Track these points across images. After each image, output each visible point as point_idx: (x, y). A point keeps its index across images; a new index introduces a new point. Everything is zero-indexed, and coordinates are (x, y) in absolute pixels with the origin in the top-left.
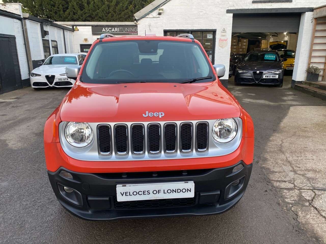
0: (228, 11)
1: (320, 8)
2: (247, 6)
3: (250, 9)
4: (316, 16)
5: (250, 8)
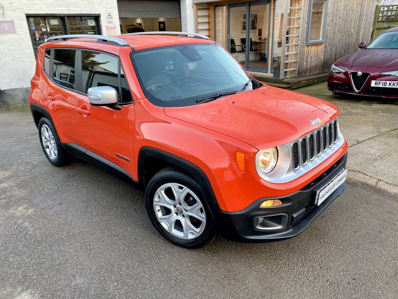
4: (196, 2)
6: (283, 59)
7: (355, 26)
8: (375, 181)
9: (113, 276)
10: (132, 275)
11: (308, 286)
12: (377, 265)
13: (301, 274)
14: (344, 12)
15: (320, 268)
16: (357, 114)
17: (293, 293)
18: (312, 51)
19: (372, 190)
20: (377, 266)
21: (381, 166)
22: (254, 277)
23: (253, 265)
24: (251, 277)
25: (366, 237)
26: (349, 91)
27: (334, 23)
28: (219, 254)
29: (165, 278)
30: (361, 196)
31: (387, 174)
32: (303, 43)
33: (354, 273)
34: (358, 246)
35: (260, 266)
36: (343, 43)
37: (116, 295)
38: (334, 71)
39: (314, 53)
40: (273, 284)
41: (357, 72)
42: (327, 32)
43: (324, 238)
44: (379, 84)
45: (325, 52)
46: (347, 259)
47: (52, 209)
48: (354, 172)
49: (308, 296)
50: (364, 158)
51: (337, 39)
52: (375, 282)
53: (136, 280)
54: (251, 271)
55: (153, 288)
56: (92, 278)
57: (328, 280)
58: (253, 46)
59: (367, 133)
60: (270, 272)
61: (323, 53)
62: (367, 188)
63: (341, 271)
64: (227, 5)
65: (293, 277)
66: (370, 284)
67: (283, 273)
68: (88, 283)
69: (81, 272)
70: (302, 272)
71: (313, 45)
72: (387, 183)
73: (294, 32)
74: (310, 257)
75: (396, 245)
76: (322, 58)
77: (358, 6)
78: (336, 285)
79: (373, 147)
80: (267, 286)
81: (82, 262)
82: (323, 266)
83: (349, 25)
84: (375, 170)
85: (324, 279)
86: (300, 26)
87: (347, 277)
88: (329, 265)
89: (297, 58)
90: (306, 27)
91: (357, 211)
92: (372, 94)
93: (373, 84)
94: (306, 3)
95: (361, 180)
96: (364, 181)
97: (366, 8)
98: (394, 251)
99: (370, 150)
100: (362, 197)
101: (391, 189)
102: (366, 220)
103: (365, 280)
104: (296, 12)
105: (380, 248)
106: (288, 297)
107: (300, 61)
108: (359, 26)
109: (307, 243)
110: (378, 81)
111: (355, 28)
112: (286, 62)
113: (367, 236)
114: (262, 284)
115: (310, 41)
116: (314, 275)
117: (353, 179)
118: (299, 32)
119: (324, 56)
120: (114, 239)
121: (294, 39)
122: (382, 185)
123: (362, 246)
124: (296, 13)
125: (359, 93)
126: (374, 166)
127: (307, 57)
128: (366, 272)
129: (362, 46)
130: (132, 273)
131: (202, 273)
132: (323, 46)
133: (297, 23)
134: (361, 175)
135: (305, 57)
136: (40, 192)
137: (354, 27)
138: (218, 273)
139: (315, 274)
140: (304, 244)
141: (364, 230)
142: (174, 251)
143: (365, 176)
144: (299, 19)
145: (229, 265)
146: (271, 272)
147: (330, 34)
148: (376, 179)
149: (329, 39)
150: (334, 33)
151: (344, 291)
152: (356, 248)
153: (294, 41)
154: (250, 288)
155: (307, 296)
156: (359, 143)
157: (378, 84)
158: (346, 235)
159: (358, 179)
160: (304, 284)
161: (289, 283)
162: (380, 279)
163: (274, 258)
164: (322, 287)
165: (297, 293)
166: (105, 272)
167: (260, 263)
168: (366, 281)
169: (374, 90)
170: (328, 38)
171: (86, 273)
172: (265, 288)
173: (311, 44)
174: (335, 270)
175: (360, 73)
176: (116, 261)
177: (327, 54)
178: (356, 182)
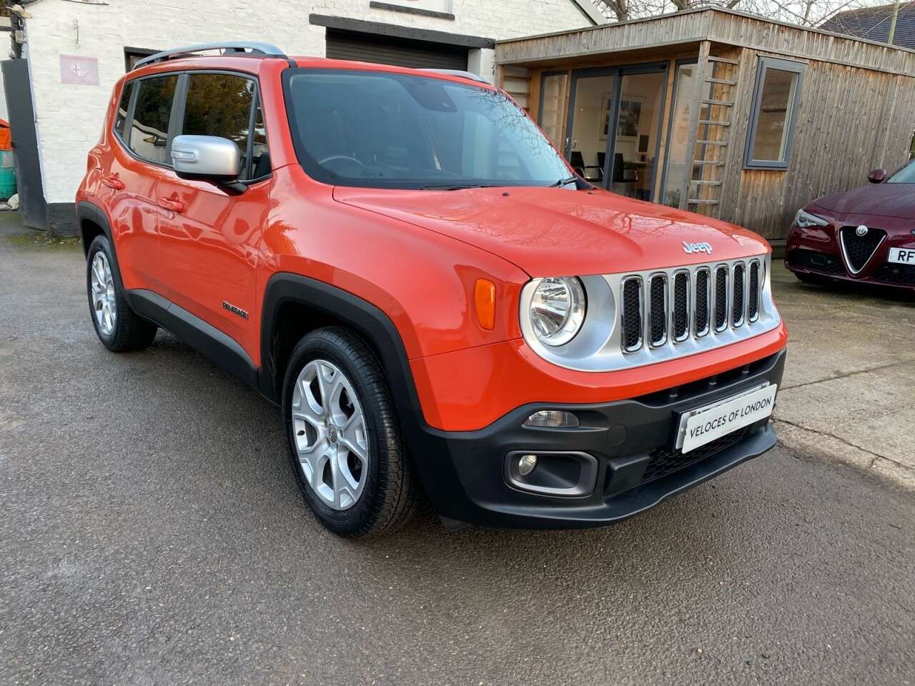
0: (315, 19)
1: (512, 42)
2: (358, 12)
3: (367, 22)
4: (502, 61)
5: (365, 20)
6: (685, 193)
7: (866, 141)
8: (868, 458)
9: (151, 571)
10: (196, 574)
11: (636, 655)
12: (835, 632)
13: (624, 628)
14: (841, 104)
15: (681, 620)
16: (848, 320)
17: (591, 667)
18: (758, 185)
19: (859, 476)
20: (834, 635)
21: (890, 428)
22: (502, 619)
23: (506, 594)
24: (494, 617)
25: (818, 569)
26: (836, 271)
27: (814, 126)
28: (427, 560)
29: (275, 592)
30: (825, 485)
31: (901, 446)
32: (737, 163)
33: (769, 642)
34: (792, 586)
35: (523, 598)
36: (836, 175)
37: (141, 610)
38: (802, 225)
39: (763, 191)
40: (545, 639)
41: (857, 227)
42: (797, 146)
43: (705, 559)
44: (909, 256)
45: (789, 190)
46: (756, 610)
47: (66, 425)
48: (816, 434)
49: (631, 677)
50: (849, 409)
51: (820, 163)
52: (820, 670)
53: (203, 585)
54: (497, 606)
55: (235, 608)
56: (99, 569)
57: (692, 650)
58: (625, 171)
59: (866, 358)
60: (546, 612)
61: (783, 193)
62: (847, 470)
63: (733, 633)
64: (570, 73)
65: (603, 630)
66: (805, 671)
67: (577, 619)
68: (83, 577)
69: (76, 554)
70: (628, 623)
71: (759, 170)
72: (898, 464)
73: (716, 137)
74: (659, 593)
75: (895, 597)
76: (781, 203)
77: (875, 98)
78: (711, 663)
79: (874, 387)
80: (528, 643)
81: (89, 535)
82: (690, 618)
83: (851, 137)
84: (872, 436)
85: (682, 646)
86: (730, 124)
87: (747, 650)
88: (705, 616)
89: (718, 195)
90: (745, 126)
91: (808, 513)
92: (889, 281)
93: (894, 255)
94: (749, 73)
95: (833, 452)
96: (840, 455)
97: (894, 104)
98: (887, 608)
99: (866, 392)
100: (828, 486)
101: (905, 478)
102: (827, 535)
103: (793, 662)
104: (724, 90)
105: (852, 599)
106: (576, 672)
107: (725, 203)
108: (876, 140)
109: (659, 563)
110: (907, 251)
111: (866, 145)
112: (694, 201)
113: (822, 568)
114: (516, 635)
115: (754, 162)
116: (660, 634)
117: (811, 448)
118: (729, 137)
119: (787, 200)
120: (183, 498)
121: (717, 152)
122: (884, 469)
123: (802, 587)
124: (723, 93)
125: (858, 276)
126: (870, 427)
127: (744, 197)
128: (800, 644)
129: (877, 178)
130: (199, 570)
131: (371, 593)
132: (785, 176)
133: (725, 116)
134: (833, 442)
135: (740, 195)
136: (53, 392)
137: (864, 143)
138: (412, 599)
139: (663, 633)
140: (650, 565)
141: (816, 555)
142: (318, 540)
143: (842, 445)
144: (730, 106)
145: (446, 586)
146: (549, 613)
147: (802, 152)
148: (872, 453)
149: (800, 163)
150: (814, 151)
151: (729, 679)
152: (785, 589)
153: (715, 157)
154: (482, 640)
155: (628, 678)
156: (840, 375)
157: (905, 258)
158: (767, 559)
159: (826, 449)
160: (626, 649)
161: (586, 643)
162: (837, 664)
163: (565, 584)
164: (672, 663)
165: (601, 667)
166: (133, 561)
167: (525, 590)
168: (795, 665)
169: (896, 271)
170: (799, 160)
171: (88, 557)
172: (522, 646)
173: (755, 168)
174: (719, 631)
175: (862, 229)
176: (169, 542)
177: (795, 196)
178: (820, 455)
